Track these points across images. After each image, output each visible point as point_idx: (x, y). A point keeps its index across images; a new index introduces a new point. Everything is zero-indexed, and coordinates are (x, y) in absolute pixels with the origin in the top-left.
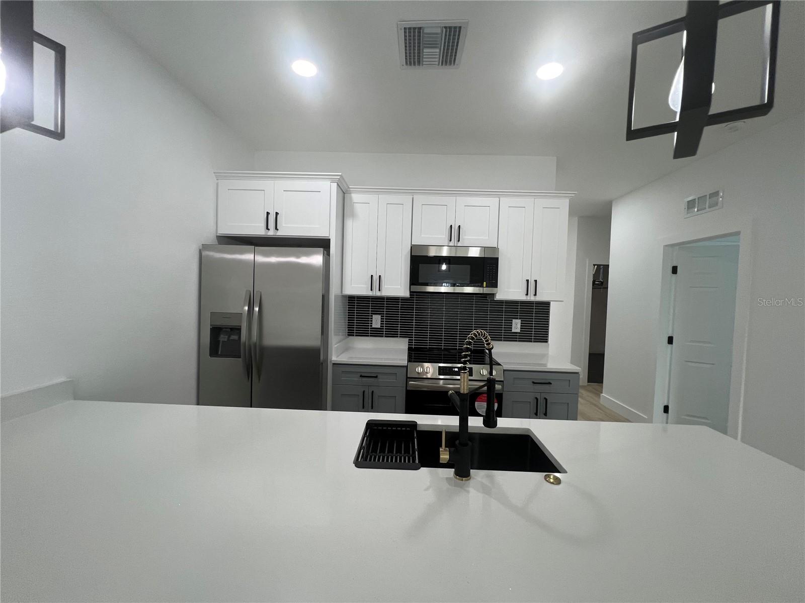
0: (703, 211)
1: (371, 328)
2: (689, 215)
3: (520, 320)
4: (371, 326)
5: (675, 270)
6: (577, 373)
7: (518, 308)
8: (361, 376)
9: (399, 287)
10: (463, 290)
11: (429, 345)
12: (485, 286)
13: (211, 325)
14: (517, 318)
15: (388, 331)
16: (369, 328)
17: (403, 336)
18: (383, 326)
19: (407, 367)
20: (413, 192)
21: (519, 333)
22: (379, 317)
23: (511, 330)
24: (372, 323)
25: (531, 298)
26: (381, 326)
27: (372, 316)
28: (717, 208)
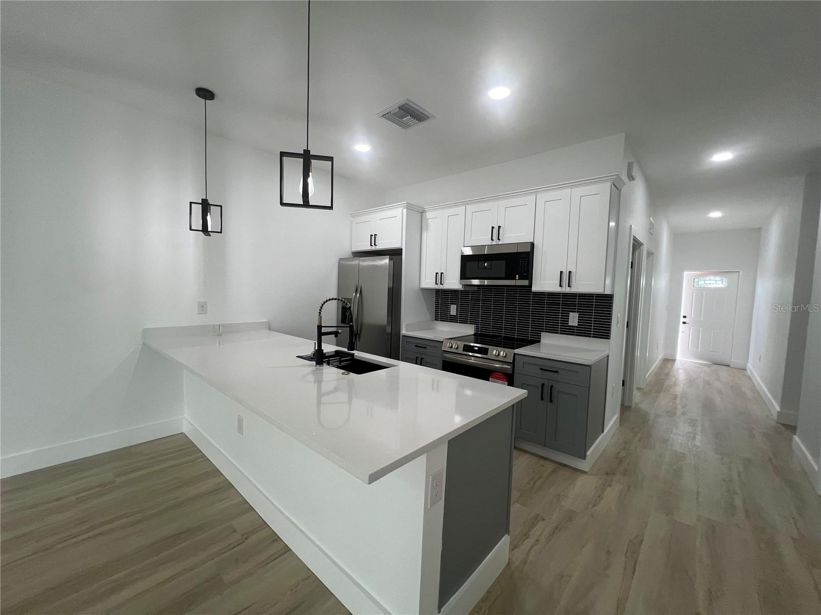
1: (450, 315)
3: (578, 314)
4: (450, 313)
7: (576, 301)
8: (416, 346)
9: (456, 281)
12: (517, 278)
14: (575, 312)
15: (459, 319)
16: (448, 315)
17: (471, 323)
18: (458, 314)
19: (442, 342)
20: (465, 204)
21: (576, 327)
22: (455, 306)
23: (568, 324)
24: (450, 311)
25: (566, 289)
26: (456, 315)
27: (450, 306)
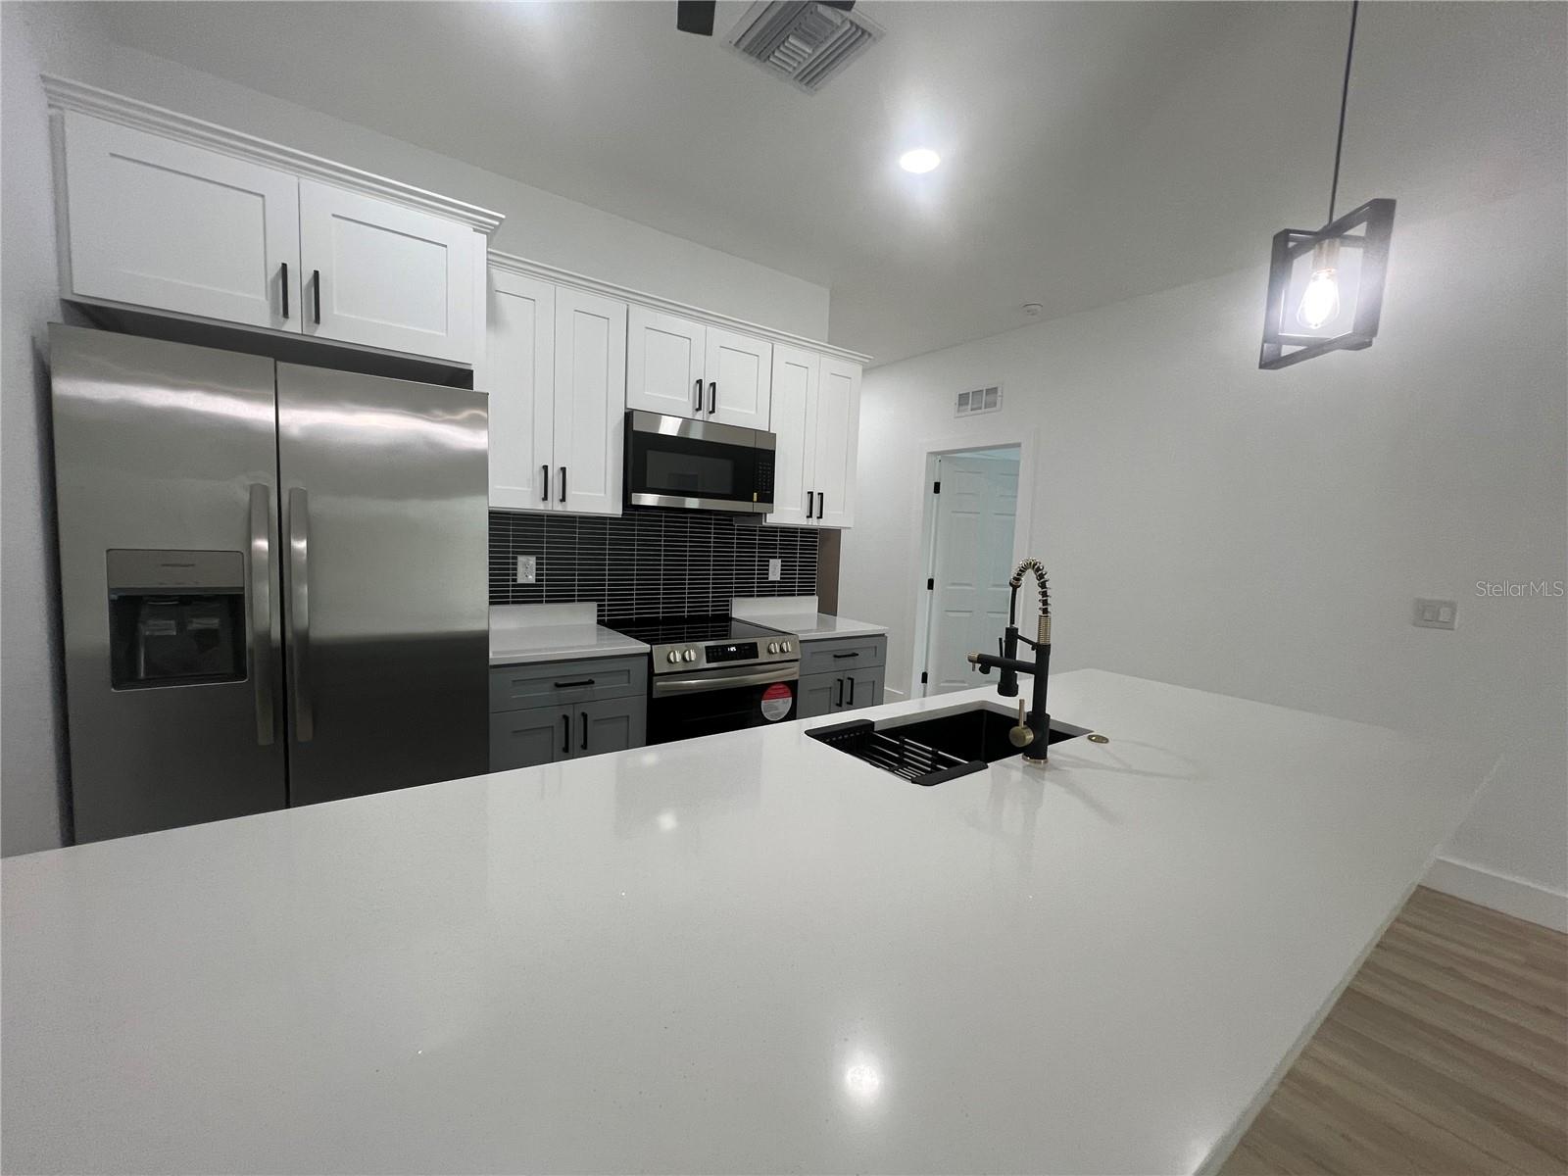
0: (979, 411)
1: (513, 586)
2: (960, 415)
3: (780, 561)
4: (515, 580)
5: (937, 488)
6: (883, 635)
7: (777, 541)
8: (558, 685)
9: (603, 495)
10: (684, 504)
11: (637, 614)
12: (755, 499)
13: (111, 591)
14: (775, 557)
15: (552, 591)
16: (508, 586)
17: (584, 598)
18: (542, 580)
19: (650, 655)
20: (627, 297)
21: (779, 582)
22: (532, 560)
23: (767, 578)
24: (516, 575)
26: (537, 580)
27: (516, 558)
28: (994, 409)
